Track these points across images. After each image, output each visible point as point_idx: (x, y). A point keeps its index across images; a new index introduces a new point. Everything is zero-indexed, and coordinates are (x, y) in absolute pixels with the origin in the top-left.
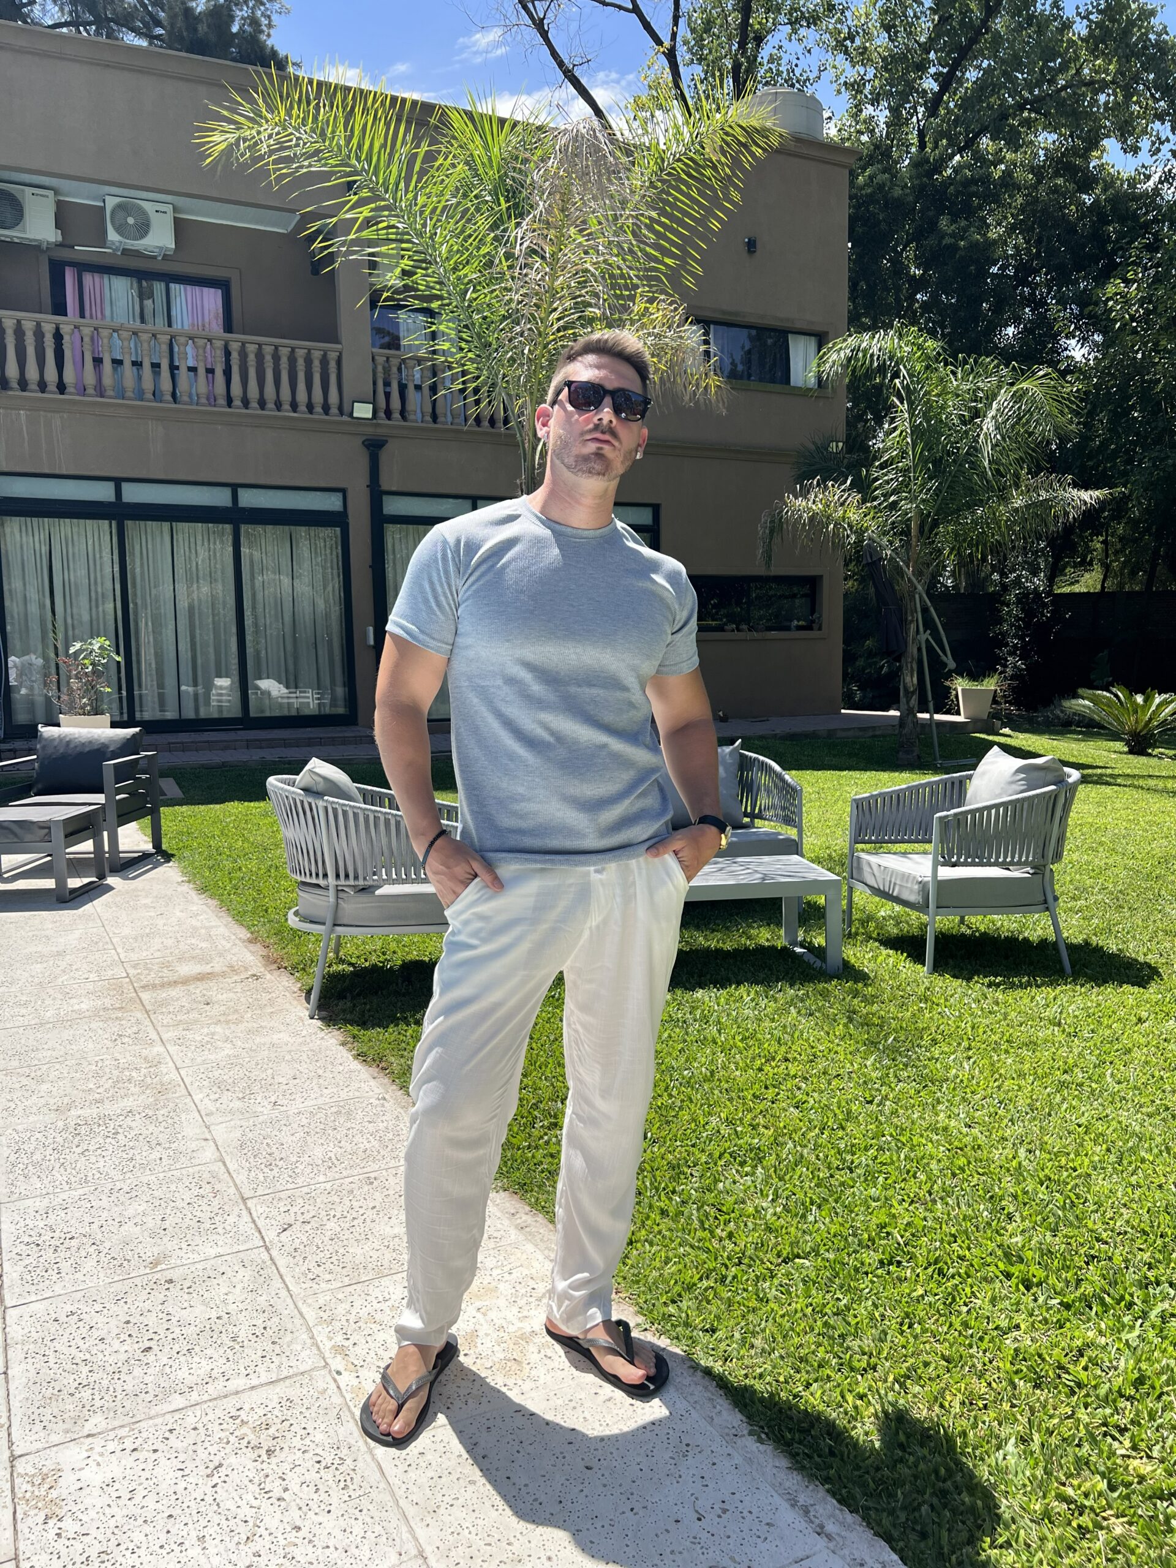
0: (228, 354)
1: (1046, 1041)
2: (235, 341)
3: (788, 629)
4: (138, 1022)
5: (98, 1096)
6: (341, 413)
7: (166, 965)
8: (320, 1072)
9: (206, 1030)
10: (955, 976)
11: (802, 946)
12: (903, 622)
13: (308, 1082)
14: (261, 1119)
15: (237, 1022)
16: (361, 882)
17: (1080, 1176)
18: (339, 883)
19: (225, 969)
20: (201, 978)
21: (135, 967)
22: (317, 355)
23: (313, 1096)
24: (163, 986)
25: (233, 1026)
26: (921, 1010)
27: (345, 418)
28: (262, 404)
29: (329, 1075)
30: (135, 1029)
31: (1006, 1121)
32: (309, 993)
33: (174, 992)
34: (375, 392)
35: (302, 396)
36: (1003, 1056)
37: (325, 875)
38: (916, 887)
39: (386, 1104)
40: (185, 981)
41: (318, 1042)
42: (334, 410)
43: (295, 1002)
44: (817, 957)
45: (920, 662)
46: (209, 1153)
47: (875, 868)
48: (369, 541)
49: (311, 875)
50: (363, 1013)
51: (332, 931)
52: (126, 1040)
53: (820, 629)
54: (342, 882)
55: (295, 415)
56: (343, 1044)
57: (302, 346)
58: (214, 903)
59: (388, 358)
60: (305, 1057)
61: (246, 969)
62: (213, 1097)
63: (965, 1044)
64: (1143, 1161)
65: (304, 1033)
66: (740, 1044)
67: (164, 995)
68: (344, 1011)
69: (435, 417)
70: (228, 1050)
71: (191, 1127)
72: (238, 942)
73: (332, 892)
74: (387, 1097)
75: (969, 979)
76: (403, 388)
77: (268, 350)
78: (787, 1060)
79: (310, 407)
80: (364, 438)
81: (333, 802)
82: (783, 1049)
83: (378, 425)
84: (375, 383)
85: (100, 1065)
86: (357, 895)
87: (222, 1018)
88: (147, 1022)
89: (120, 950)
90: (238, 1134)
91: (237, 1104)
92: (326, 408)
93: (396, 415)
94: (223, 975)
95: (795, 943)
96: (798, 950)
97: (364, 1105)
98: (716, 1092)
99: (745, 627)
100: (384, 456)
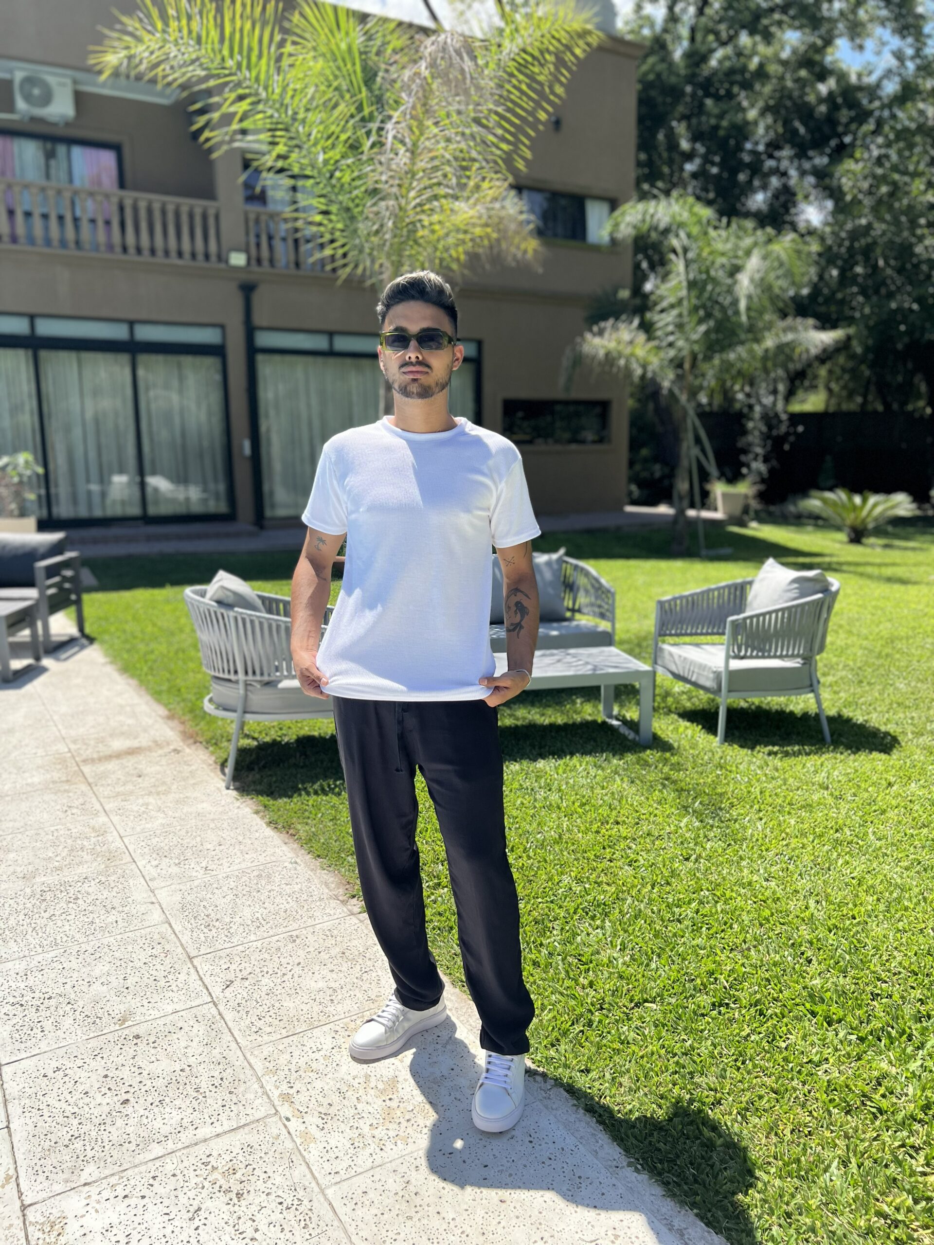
0: (122, 209)
1: (819, 804)
2: (129, 197)
3: (584, 442)
4: (83, 794)
5: (57, 864)
6: (220, 261)
7: (101, 740)
8: (240, 838)
9: (141, 801)
10: (742, 746)
11: (618, 720)
12: (677, 440)
13: (231, 848)
14: (196, 883)
15: (167, 792)
16: (266, 678)
17: (859, 923)
18: (248, 678)
19: (150, 744)
20: (132, 752)
21: (75, 742)
22: (198, 211)
23: (237, 861)
24: (100, 760)
25: (163, 797)
26: (718, 776)
27: (223, 265)
28: (153, 252)
29: (247, 841)
30: (81, 800)
31: (796, 876)
32: (223, 765)
33: (112, 765)
34: (247, 241)
35: (186, 245)
36: (787, 817)
37: (236, 672)
38: (711, 675)
39: (298, 868)
40: (118, 755)
41: (236, 811)
42: (213, 258)
43: (212, 774)
44: (631, 729)
46: (156, 916)
47: (676, 658)
48: (244, 369)
49: (223, 671)
50: (270, 785)
52: (74, 811)
53: (609, 442)
54: (250, 677)
55: (181, 262)
56: (257, 813)
58: (134, 682)
59: (258, 215)
60: (225, 825)
61: (168, 744)
62: (154, 863)
63: (756, 807)
64: (906, 909)
65: (223, 803)
66: (579, 810)
67: (102, 768)
68: (254, 782)
69: (297, 265)
70: (161, 820)
71: (139, 892)
72: (158, 719)
73: (241, 686)
74: (298, 860)
75: (753, 748)
76: (270, 240)
77: (157, 206)
78: (617, 823)
79: (194, 255)
80: (239, 282)
81: (242, 613)
82: (614, 813)
83: (251, 272)
84: (247, 235)
85: (55, 834)
86: (263, 688)
87: (153, 790)
88: (90, 794)
89: (60, 727)
90: (178, 897)
91: (175, 870)
92: (207, 256)
93: (266, 263)
94: (149, 749)
95: (611, 717)
96: (615, 723)
97: (280, 868)
99: (551, 441)
100: (256, 297)
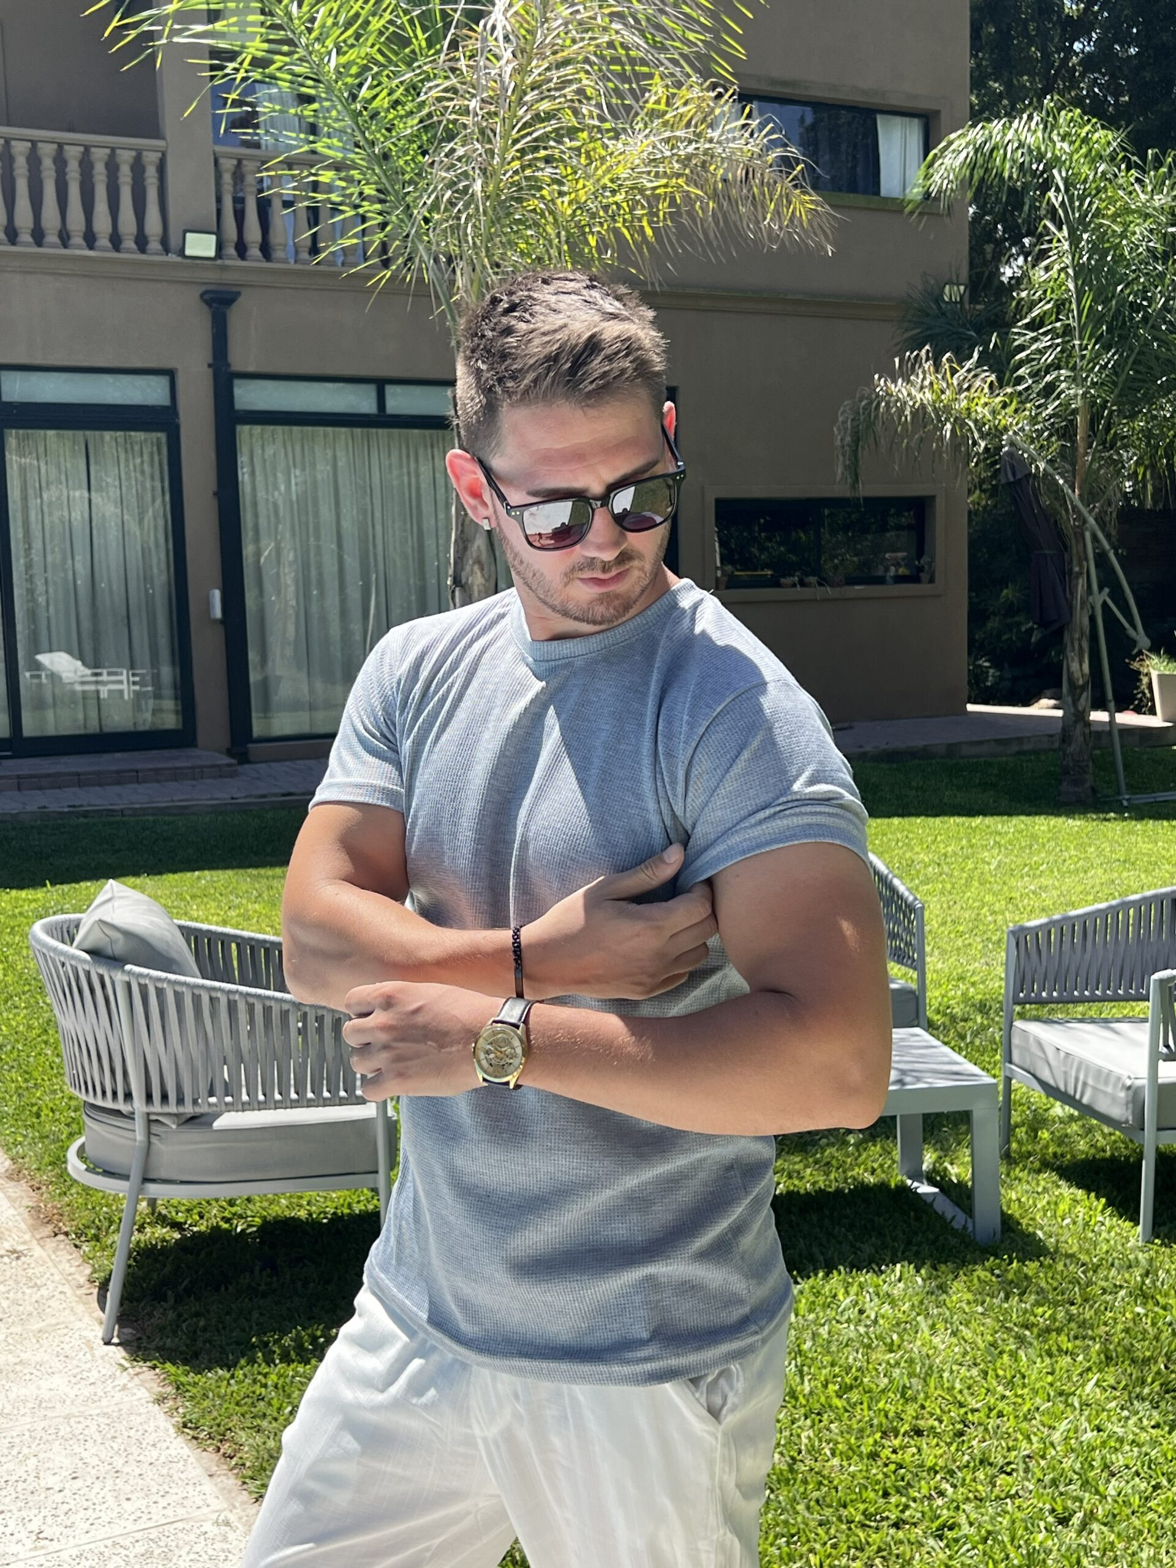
3: (881, 581)
6: (167, 250)
8: (118, 1462)
11: (932, 1182)
12: (1066, 576)
16: (188, 1109)
18: (152, 1109)
22: (125, 158)
27: (172, 258)
28: (38, 236)
29: (132, 1469)
32: (104, 1287)
34: (219, 212)
35: (102, 223)
37: (128, 1096)
38: (1123, 1094)
39: (231, 1536)
41: (118, 1396)
42: (154, 245)
43: (80, 1308)
44: (957, 1204)
45: (1094, 638)
47: (1050, 1052)
48: (212, 455)
49: (104, 1093)
50: (193, 1338)
51: (141, 1191)
53: (932, 581)
54: (157, 1107)
55: (91, 253)
56: (160, 1400)
57: (101, 144)
59: (240, 161)
65: (94, 1376)
66: (836, 1402)
68: (162, 1329)
73: (139, 1125)
74: (232, 1518)
76: (264, 207)
77: (47, 151)
78: (919, 1433)
79: (116, 241)
80: (203, 288)
81: (140, 975)
82: (911, 1410)
83: (224, 268)
84: (219, 200)
86: (184, 1128)
92: (142, 242)
93: (254, 251)
95: (917, 1176)
96: (925, 1189)
97: (192, 1537)
98: (800, 1508)
99: (813, 579)
100: (236, 317)
